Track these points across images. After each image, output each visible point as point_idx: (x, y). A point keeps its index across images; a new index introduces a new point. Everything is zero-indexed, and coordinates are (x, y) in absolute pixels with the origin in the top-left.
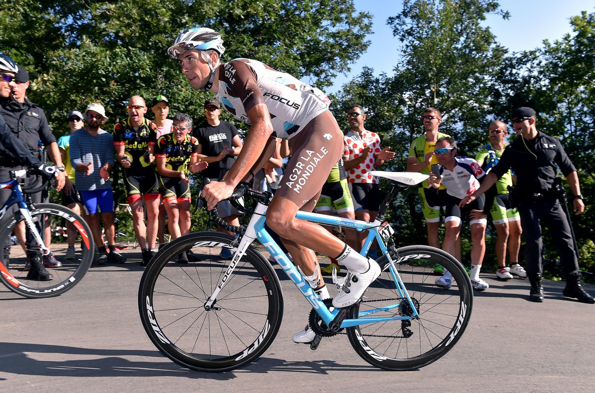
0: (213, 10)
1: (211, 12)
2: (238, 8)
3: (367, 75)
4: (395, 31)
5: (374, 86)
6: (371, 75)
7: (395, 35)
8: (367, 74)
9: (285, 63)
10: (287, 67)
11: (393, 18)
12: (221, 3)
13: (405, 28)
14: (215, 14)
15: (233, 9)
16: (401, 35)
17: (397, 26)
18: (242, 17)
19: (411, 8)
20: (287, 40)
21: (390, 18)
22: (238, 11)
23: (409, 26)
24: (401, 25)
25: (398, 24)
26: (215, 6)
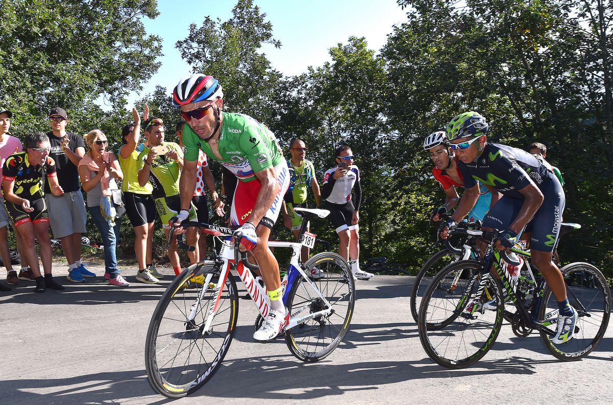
0: (10, 27)
1: (7, 29)
2: (36, 26)
3: (161, 94)
4: (183, 54)
5: (167, 105)
6: (164, 94)
7: (183, 58)
8: (160, 92)
9: (83, 81)
10: (85, 85)
11: (182, 42)
12: (18, 20)
13: (193, 52)
14: (12, 30)
15: (30, 26)
16: (189, 57)
17: (185, 49)
18: (40, 35)
19: (197, 34)
20: (83, 59)
21: (179, 42)
22: (36, 29)
23: (196, 50)
24: (188, 49)
25: (185, 48)
26: (12, 23)
